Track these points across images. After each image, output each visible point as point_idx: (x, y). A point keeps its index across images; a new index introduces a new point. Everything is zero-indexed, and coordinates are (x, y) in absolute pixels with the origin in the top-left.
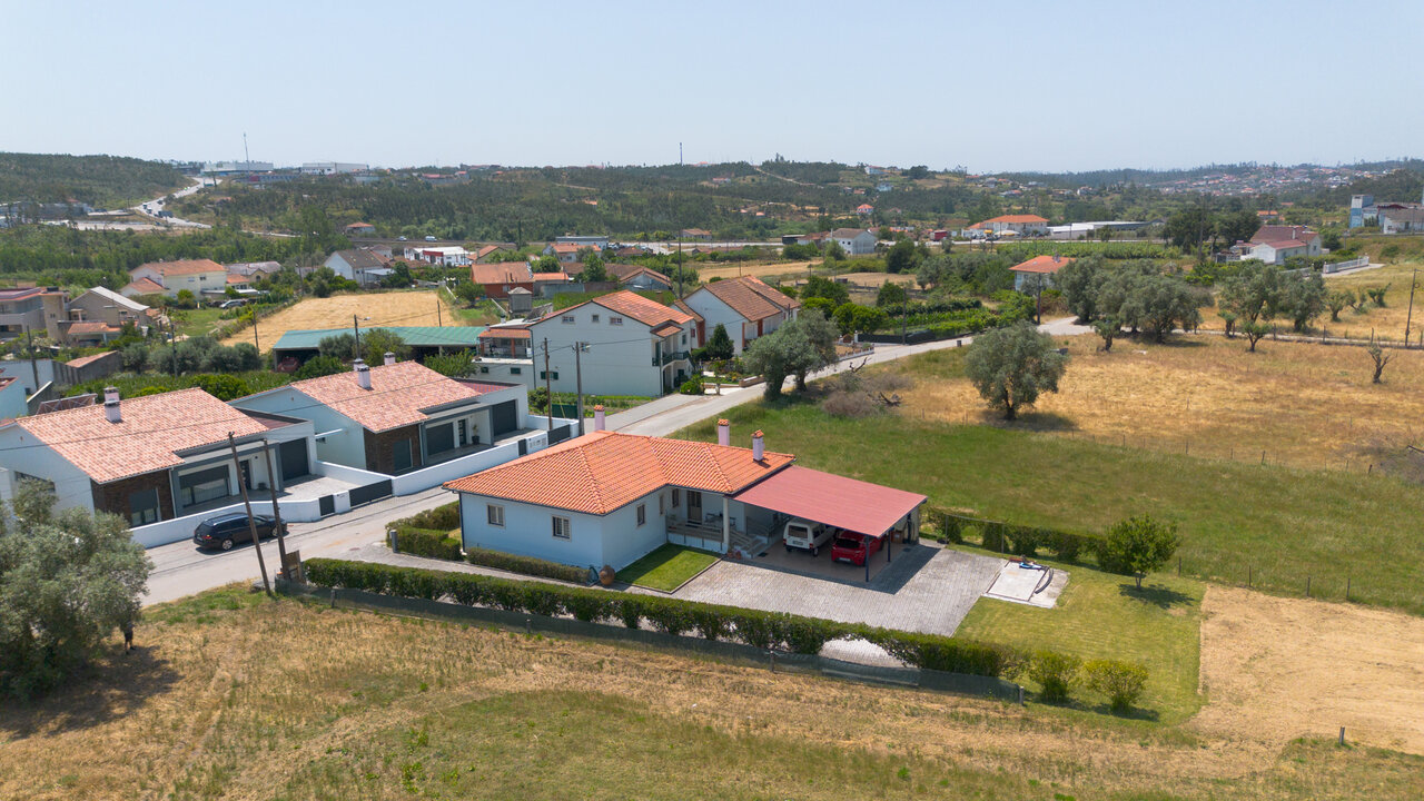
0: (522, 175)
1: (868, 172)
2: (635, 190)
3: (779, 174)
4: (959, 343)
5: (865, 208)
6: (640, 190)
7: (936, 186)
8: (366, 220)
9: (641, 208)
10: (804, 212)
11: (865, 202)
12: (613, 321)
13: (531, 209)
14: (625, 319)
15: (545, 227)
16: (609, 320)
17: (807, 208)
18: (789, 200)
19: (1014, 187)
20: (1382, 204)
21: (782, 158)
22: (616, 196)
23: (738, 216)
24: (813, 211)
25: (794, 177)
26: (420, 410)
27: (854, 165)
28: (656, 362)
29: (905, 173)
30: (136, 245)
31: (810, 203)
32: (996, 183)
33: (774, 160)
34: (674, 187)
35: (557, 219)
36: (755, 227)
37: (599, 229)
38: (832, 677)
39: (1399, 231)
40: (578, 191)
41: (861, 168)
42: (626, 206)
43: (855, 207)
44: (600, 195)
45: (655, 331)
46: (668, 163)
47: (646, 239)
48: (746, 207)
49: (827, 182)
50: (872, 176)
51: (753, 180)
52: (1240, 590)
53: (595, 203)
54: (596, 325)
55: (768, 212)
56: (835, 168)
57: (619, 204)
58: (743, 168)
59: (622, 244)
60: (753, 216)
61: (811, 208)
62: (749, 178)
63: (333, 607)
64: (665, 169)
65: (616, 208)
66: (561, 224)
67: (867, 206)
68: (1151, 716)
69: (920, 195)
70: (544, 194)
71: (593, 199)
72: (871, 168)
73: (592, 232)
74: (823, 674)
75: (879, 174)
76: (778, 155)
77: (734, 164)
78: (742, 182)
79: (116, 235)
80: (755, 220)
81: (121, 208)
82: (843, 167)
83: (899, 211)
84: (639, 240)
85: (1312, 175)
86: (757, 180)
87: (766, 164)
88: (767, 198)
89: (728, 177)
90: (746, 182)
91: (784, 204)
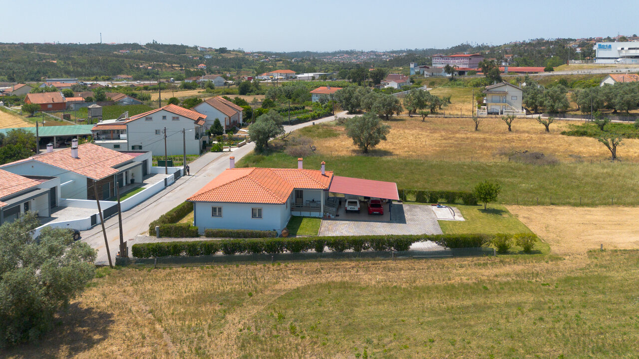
0: (9, 47)
1: (199, 49)
2: (78, 55)
3: (155, 49)
4: (314, 123)
5: (202, 66)
6: (81, 55)
7: (232, 57)
9: (84, 64)
10: (172, 67)
11: (201, 63)
12: (174, 118)
13: (19, 65)
14: (181, 118)
15: (29, 74)
16: (171, 119)
17: (173, 65)
18: (164, 61)
19: (266, 58)
20: (421, 66)
21: (156, 42)
22: (68, 58)
23: (138, 69)
24: (177, 67)
25: (163, 51)
26: (112, 167)
27: (192, 46)
28: (197, 137)
29: (216, 50)
31: (175, 63)
32: (258, 56)
33: (152, 43)
34: (101, 54)
35: (36, 70)
36: (148, 74)
37: (62, 75)
38: (419, 258)
39: (430, 76)
40: (44, 55)
41: (196, 48)
42: (75, 63)
43: (197, 65)
44: (58, 57)
45: (196, 122)
46: (94, 43)
47: (96, 80)
48: (142, 65)
49: (180, 53)
50: (201, 51)
51: (142, 52)
52: (515, 206)
53: (55, 62)
54: (164, 121)
55: (154, 67)
56: (183, 47)
57: (70, 62)
58: (135, 46)
59: (84, 82)
60: (147, 69)
61: (176, 65)
62: (139, 51)
63: (156, 268)
64: (91, 45)
65: (68, 64)
66: (39, 72)
67: (203, 65)
68: (538, 252)
69: (225, 60)
70: (24, 57)
71: (54, 60)
72: (200, 48)
73: (57, 77)
74: (414, 258)
75: (204, 51)
76: (153, 41)
77: (130, 44)
78: (136, 52)
80: (147, 71)
82: (187, 47)
83: (218, 67)
84: (93, 80)
85: (376, 55)
86: (144, 52)
87: (148, 45)
88: (153, 60)
89: (128, 50)
90: (138, 53)
91: (161, 63)
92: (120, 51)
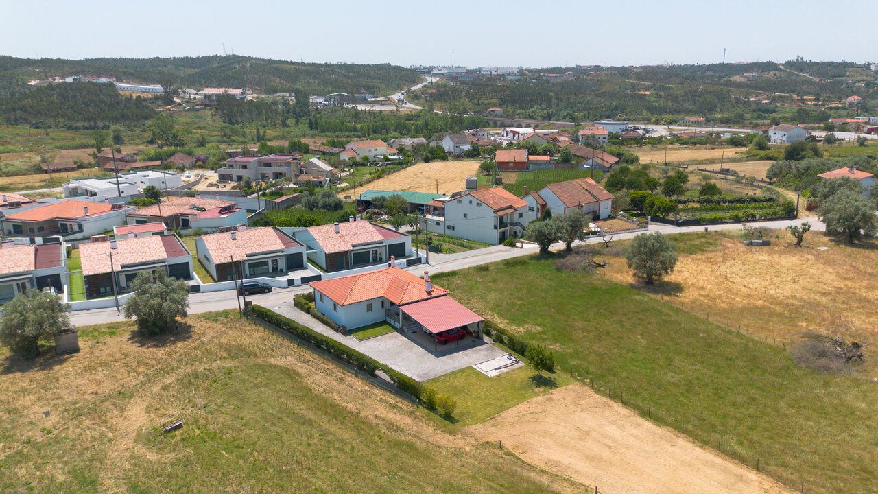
1: (873, 69)
2: (679, 84)
3: (797, 71)
4: (706, 229)
5: (855, 98)
8: (500, 105)
9: (678, 97)
10: (802, 100)
13: (599, 99)
14: (483, 204)
15: (605, 110)
16: (476, 204)
17: (805, 97)
18: (793, 92)
21: (802, 59)
22: (665, 88)
24: (810, 100)
27: (862, 63)
28: (496, 227)
30: (382, 120)
31: (811, 94)
33: (795, 60)
35: (614, 105)
40: (639, 84)
41: (867, 66)
42: (668, 95)
45: (495, 212)
48: (756, 96)
49: (834, 76)
51: (775, 75)
53: (647, 93)
54: (471, 205)
55: (773, 100)
57: (663, 94)
58: (769, 66)
60: (759, 104)
61: (810, 98)
62: (772, 73)
70: (615, 88)
71: (647, 90)
74: (370, 379)
76: (798, 56)
78: (766, 76)
79: (374, 114)
80: (759, 107)
81: (385, 96)
82: (852, 65)
86: (779, 75)
87: (788, 63)
88: (776, 90)
89: (757, 72)
90: (769, 76)
91: (787, 95)
92: (745, 74)
